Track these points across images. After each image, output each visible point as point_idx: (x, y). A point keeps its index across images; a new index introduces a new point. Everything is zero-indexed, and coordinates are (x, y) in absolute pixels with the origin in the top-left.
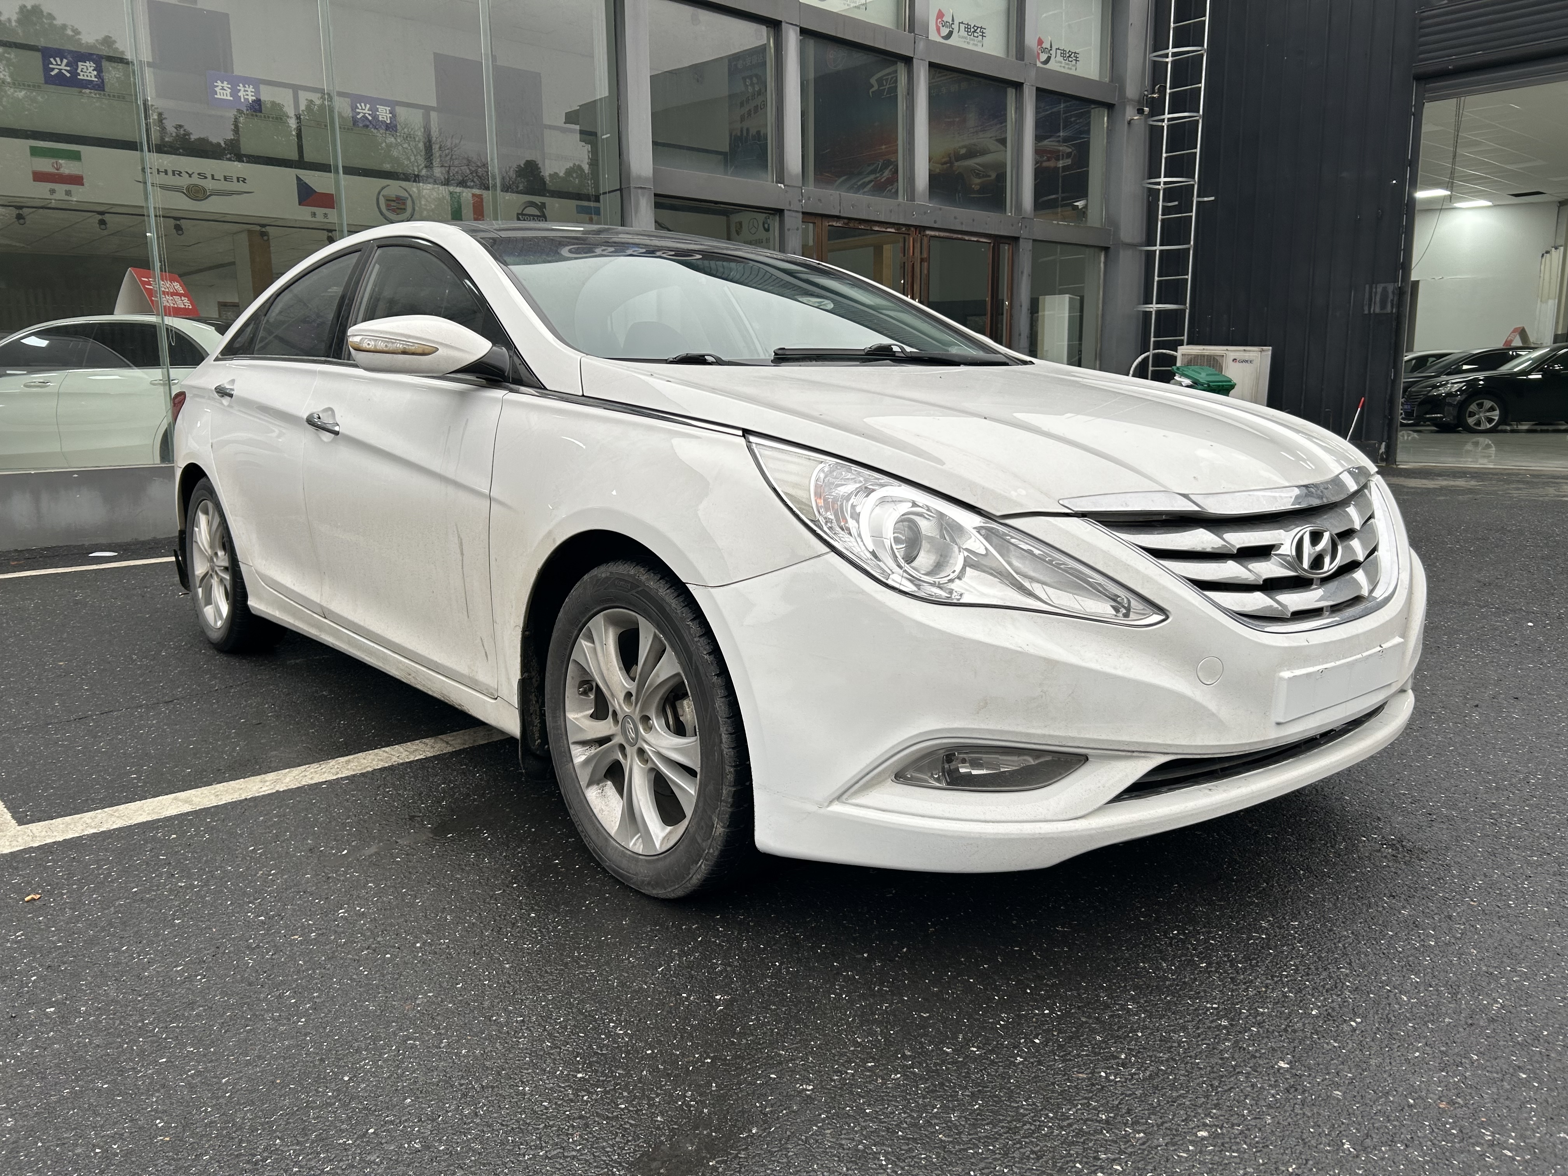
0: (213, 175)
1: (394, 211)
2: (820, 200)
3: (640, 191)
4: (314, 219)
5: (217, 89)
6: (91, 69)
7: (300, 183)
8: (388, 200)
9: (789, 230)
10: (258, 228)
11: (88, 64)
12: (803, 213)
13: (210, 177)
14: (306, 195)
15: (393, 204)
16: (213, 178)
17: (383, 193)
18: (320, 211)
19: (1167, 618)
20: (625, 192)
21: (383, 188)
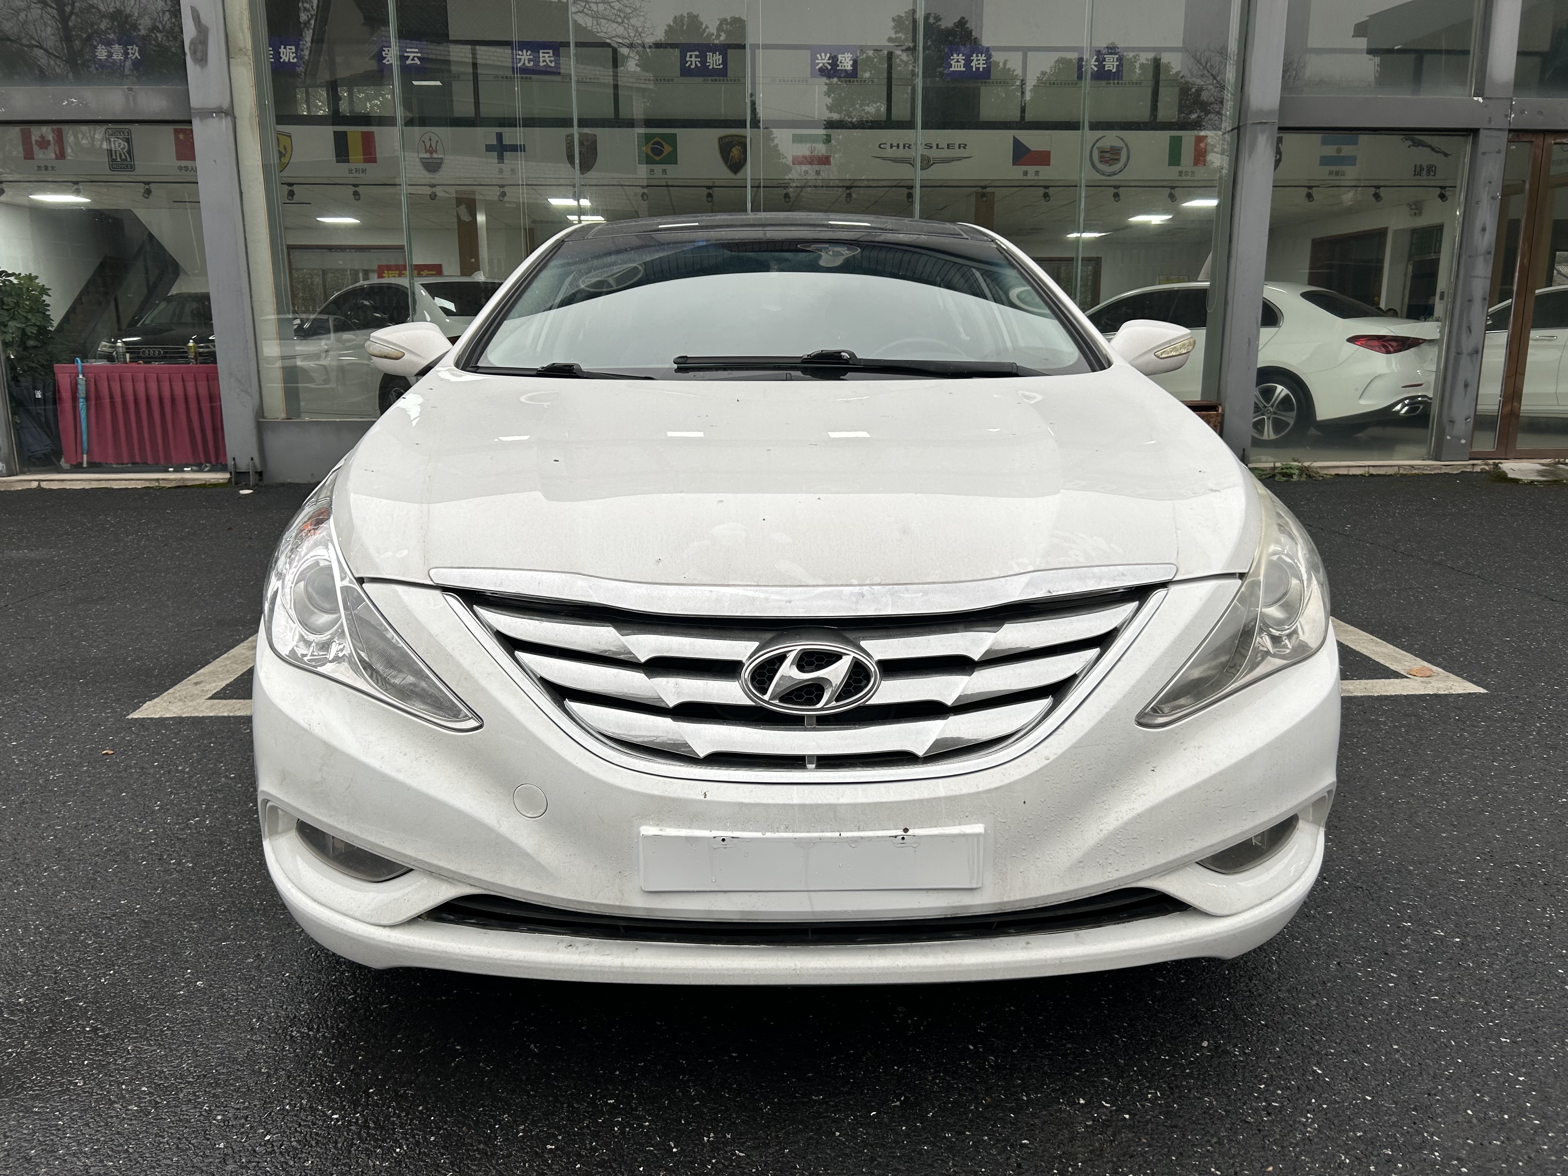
0: (937, 145)
1: (1107, 162)
2: (1540, 113)
3: (1259, 127)
4: (1025, 178)
5: (952, 62)
6: (848, 60)
7: (1017, 144)
8: (1102, 152)
9: (1484, 154)
10: (981, 190)
11: (846, 55)
12: (1510, 131)
13: (935, 147)
14: (1021, 154)
15: (1108, 155)
16: (937, 147)
17: (1097, 145)
18: (1031, 169)
19: (481, 727)
20: (1242, 130)
21: (1098, 140)
